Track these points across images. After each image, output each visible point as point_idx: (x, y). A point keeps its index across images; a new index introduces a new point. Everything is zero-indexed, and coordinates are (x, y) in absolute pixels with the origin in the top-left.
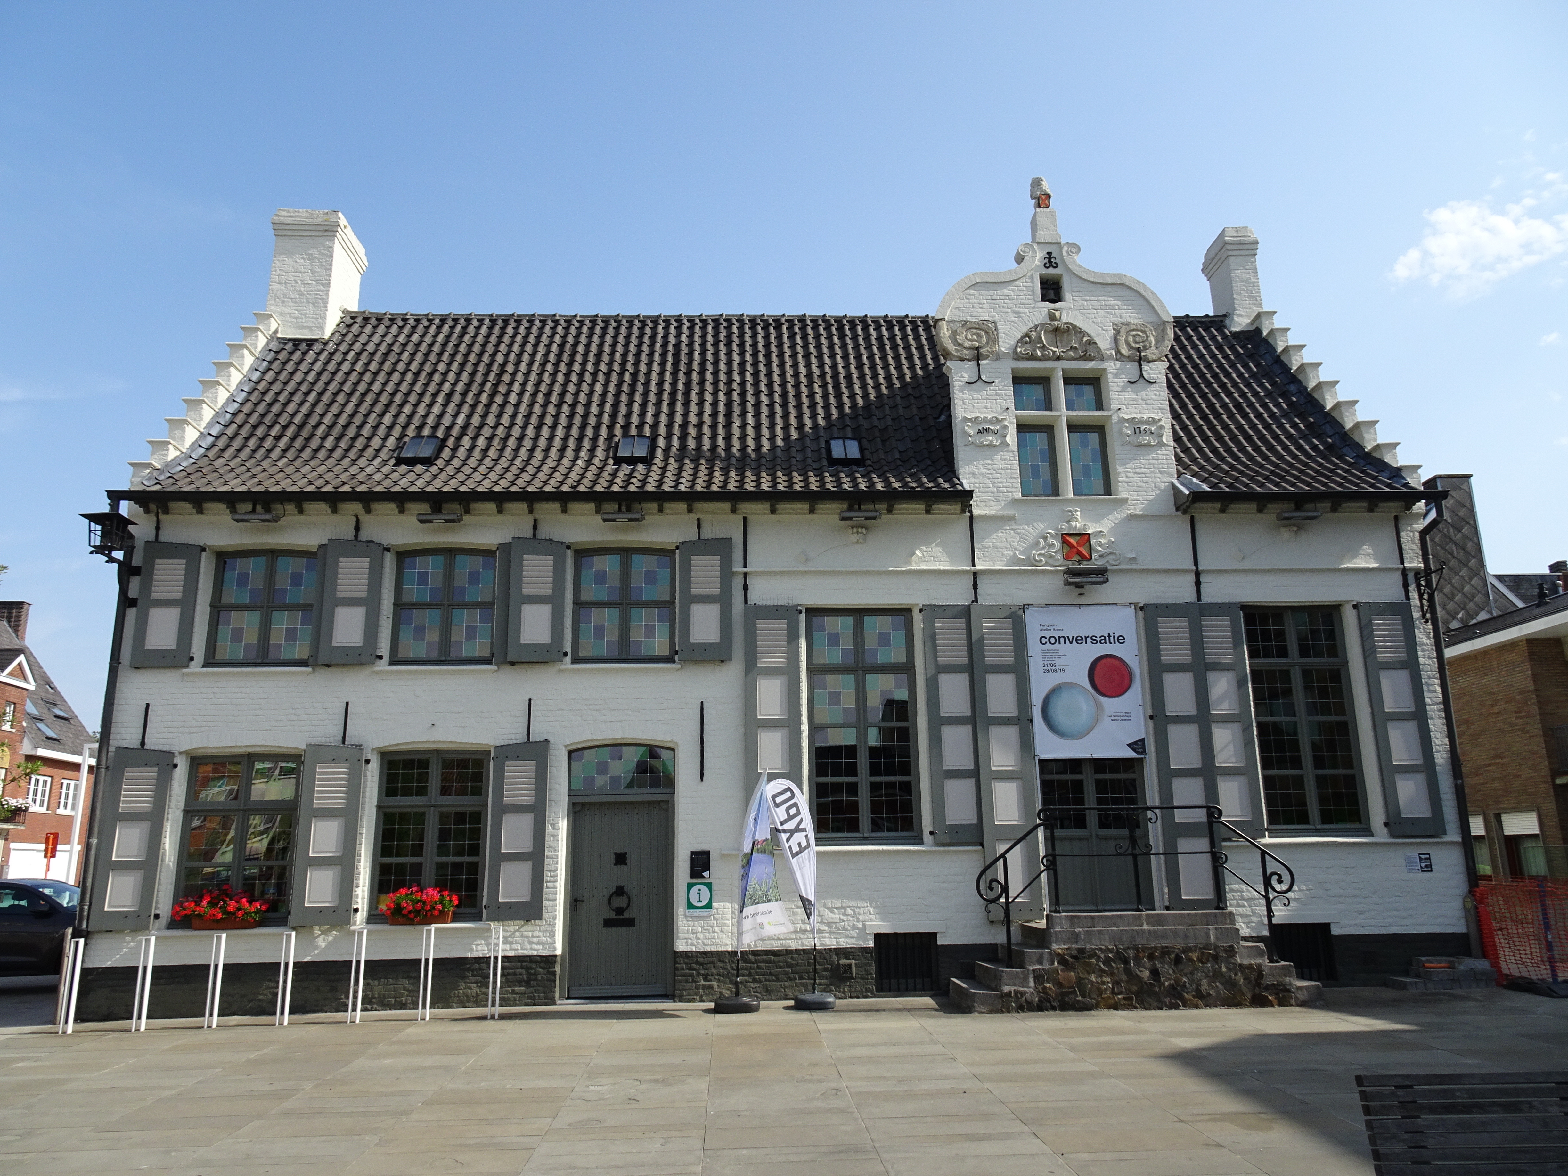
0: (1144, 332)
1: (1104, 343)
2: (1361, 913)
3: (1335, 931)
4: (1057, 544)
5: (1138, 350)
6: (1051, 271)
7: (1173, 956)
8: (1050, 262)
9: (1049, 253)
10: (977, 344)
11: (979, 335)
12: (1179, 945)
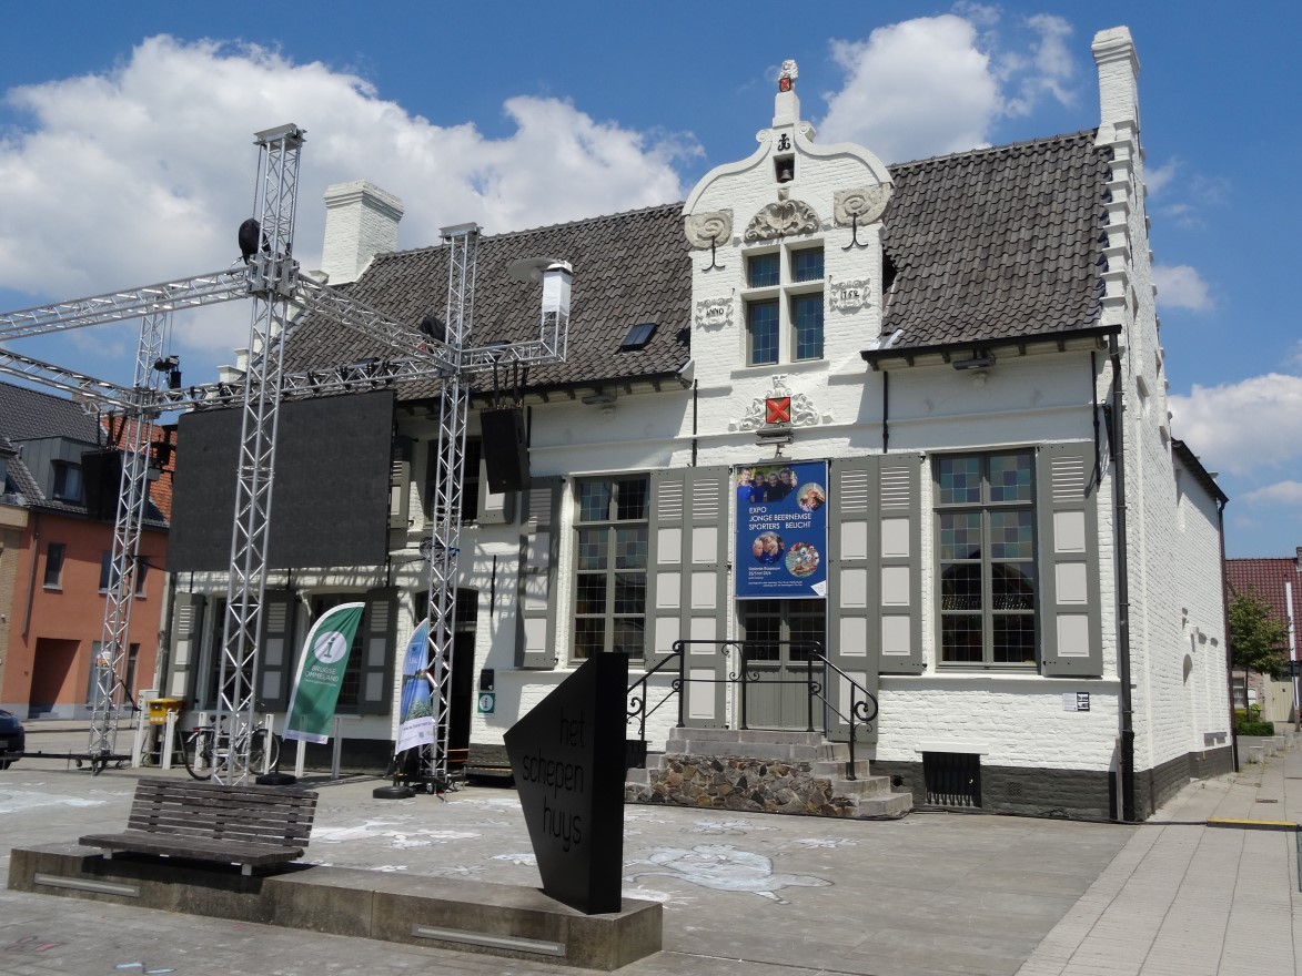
0: (861, 197)
1: (824, 212)
2: (1012, 746)
3: (984, 761)
4: (763, 407)
5: (855, 215)
6: (785, 152)
7: (759, 767)
8: (784, 144)
9: (784, 135)
10: (714, 233)
11: (716, 224)
12: (765, 758)
